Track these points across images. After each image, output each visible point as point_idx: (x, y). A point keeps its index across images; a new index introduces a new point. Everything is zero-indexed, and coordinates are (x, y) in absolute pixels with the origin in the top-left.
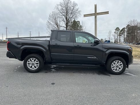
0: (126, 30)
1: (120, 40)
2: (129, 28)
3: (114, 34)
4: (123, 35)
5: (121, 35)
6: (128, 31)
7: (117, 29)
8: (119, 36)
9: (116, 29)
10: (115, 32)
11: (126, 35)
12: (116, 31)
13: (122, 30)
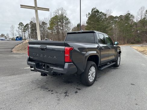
0: (30, 26)
1: (25, 36)
2: (32, 24)
3: (18, 29)
4: (27, 32)
5: (25, 31)
6: (31, 28)
7: (21, 24)
8: (24, 32)
9: (19, 24)
10: (19, 28)
11: (30, 31)
12: (19, 26)
13: (26, 26)
